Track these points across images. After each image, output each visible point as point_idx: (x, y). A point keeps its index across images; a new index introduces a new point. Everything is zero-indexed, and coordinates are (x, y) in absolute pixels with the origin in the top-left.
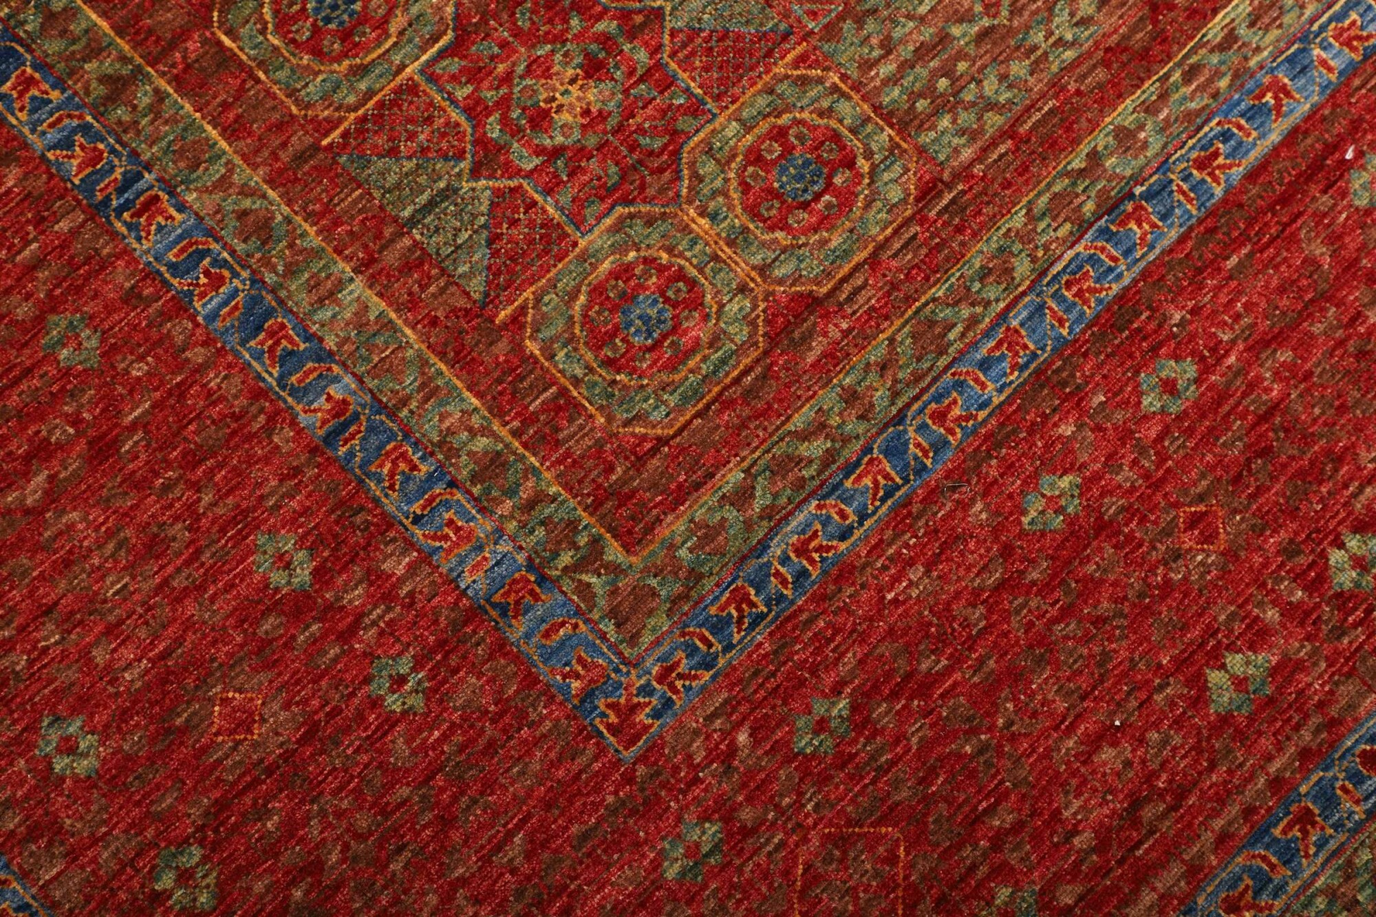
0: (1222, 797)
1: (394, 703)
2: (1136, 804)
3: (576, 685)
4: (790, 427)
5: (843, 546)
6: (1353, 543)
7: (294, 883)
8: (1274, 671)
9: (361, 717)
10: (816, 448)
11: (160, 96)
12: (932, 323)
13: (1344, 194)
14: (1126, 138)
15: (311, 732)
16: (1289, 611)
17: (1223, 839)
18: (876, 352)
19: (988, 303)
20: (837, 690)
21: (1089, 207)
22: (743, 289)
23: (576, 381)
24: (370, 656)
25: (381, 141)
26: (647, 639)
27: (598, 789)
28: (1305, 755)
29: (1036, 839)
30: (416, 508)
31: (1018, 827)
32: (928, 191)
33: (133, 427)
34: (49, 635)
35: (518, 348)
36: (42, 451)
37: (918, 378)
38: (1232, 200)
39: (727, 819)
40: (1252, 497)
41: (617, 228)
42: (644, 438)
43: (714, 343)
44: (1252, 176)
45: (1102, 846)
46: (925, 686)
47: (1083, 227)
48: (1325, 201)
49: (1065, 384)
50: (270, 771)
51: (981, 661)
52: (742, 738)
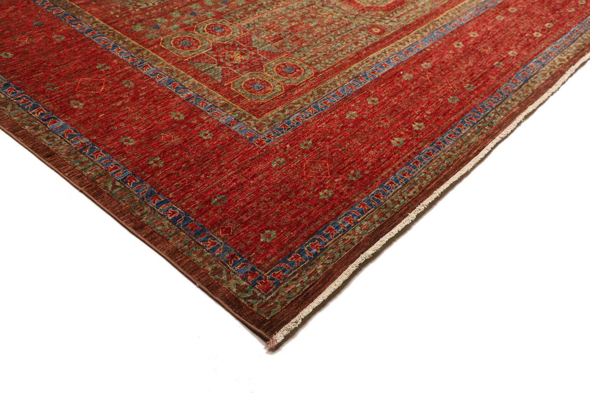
0: (398, 159)
1: (205, 138)
2: (379, 160)
3: (248, 137)
4: (292, 102)
5: (307, 119)
6: (417, 124)
7: (183, 164)
8: (405, 141)
9: (197, 140)
10: (299, 106)
11: (148, 53)
12: (321, 90)
13: (402, 78)
14: (356, 69)
15: (186, 141)
16: (405, 132)
17: (399, 165)
18: (310, 93)
19: (332, 88)
20: (309, 140)
21: (351, 77)
22: (279, 84)
23: (243, 94)
24: (199, 130)
25: (198, 61)
26: (263, 131)
27: (255, 152)
28: (414, 153)
29: (358, 164)
30: (208, 110)
31: (354, 162)
32: (317, 74)
33: (142, 96)
34: (123, 125)
35: (229, 89)
36: (121, 99)
37: (319, 97)
38: (379, 78)
39: (286, 158)
40: (394, 117)
41: (251, 74)
42: (260, 103)
43: (273, 90)
44: (383, 75)
45: (373, 165)
46: (329, 140)
47: (350, 80)
48: (398, 79)
49: (351, 99)
50: (176, 147)
51: (341, 137)
52: (288, 146)
